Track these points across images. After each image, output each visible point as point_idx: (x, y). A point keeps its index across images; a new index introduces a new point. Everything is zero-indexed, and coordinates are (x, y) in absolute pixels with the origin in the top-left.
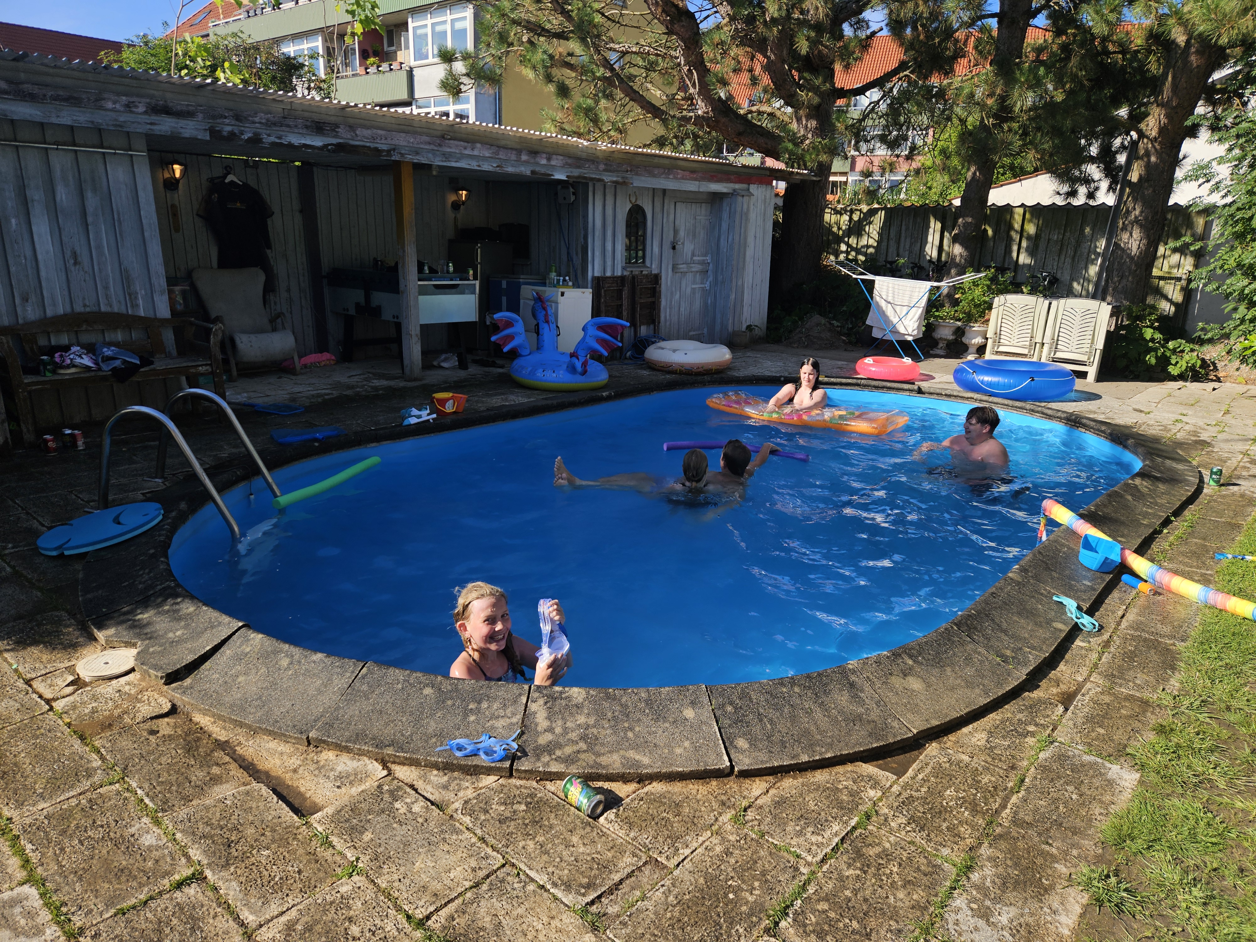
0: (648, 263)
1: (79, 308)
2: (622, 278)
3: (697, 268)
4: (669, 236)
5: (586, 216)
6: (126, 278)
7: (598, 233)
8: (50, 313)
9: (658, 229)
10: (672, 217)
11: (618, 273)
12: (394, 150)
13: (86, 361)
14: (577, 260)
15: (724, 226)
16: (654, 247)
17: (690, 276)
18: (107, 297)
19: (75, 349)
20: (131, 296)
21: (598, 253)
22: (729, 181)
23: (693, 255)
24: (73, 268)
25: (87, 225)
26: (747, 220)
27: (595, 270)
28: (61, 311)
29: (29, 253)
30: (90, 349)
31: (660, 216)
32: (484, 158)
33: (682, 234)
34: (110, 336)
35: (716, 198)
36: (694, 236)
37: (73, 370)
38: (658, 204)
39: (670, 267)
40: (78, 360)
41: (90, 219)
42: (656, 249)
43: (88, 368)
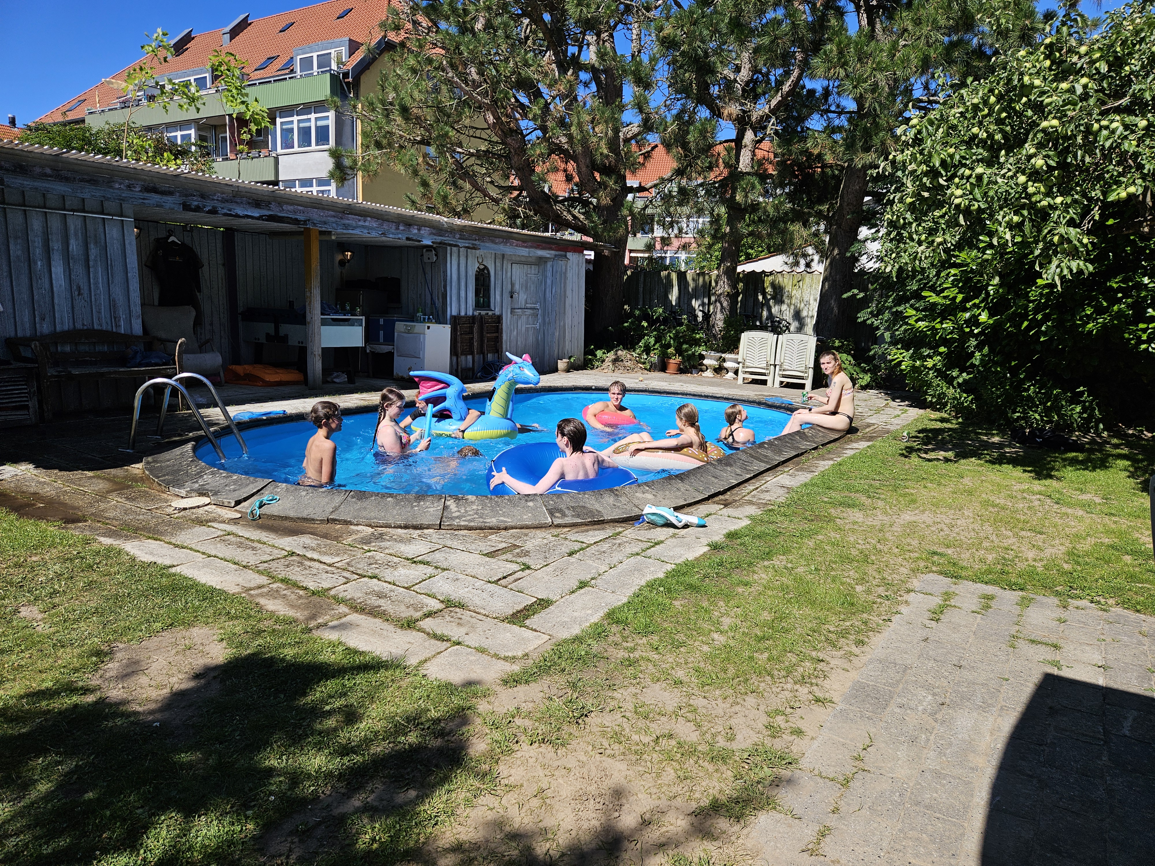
0: (492, 308)
2: (473, 317)
3: (529, 312)
4: (508, 288)
5: (445, 272)
7: (454, 284)
8: (58, 329)
9: (499, 283)
10: (509, 274)
11: (470, 313)
12: (309, 220)
14: (439, 303)
15: (549, 282)
16: (496, 297)
17: (524, 318)
18: (99, 318)
20: (117, 318)
21: (454, 298)
22: (551, 249)
23: (526, 303)
24: (77, 298)
25: (89, 267)
26: (566, 278)
27: (452, 310)
28: (66, 328)
29: (48, 286)
31: (500, 272)
32: (372, 228)
33: (517, 287)
35: (541, 261)
36: (526, 288)
38: (498, 264)
39: (509, 311)
41: (91, 263)
42: (498, 297)
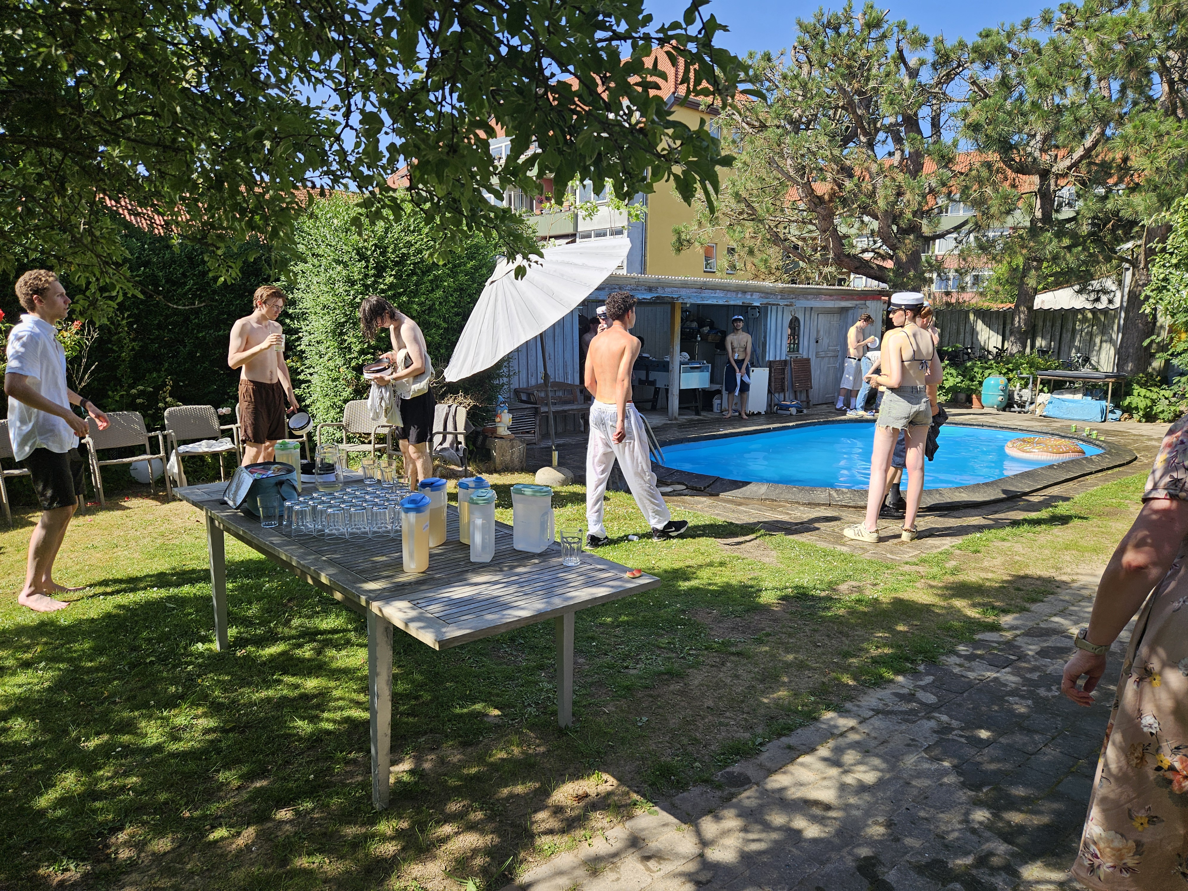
0: (801, 351)
2: (785, 361)
3: (831, 354)
4: (814, 335)
5: (766, 325)
7: (773, 334)
9: (807, 331)
10: (816, 323)
11: (783, 358)
12: (680, 297)
14: (759, 351)
16: (804, 342)
17: (827, 359)
18: (559, 374)
21: (772, 347)
22: (853, 299)
23: (829, 345)
27: (770, 356)
29: (534, 353)
31: (808, 323)
32: (721, 298)
33: (821, 333)
35: (843, 311)
36: (829, 333)
38: (807, 316)
39: (815, 354)
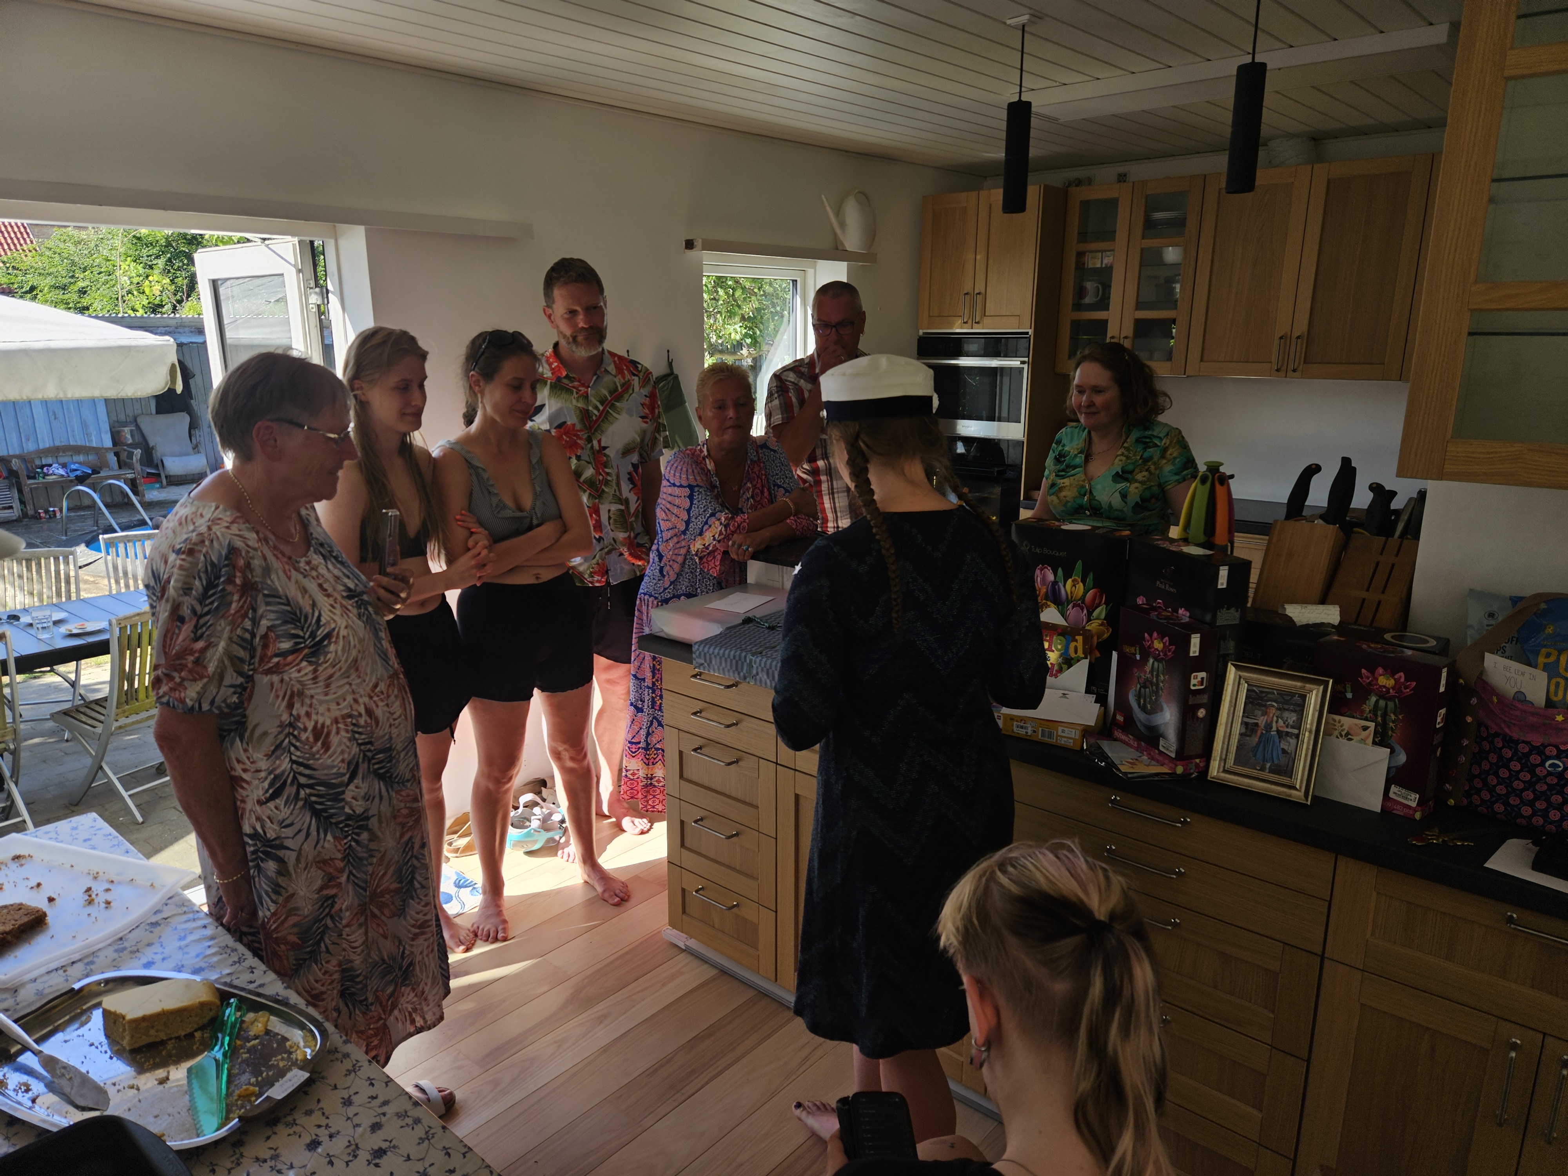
1: (57, 443)
6: (84, 425)
8: (41, 447)
13: (61, 472)
18: (74, 436)
19: (54, 465)
20: (88, 435)
24: (54, 421)
28: (47, 445)
29: (29, 414)
30: (64, 466)
34: (76, 458)
37: (54, 477)
40: (56, 471)
43: (62, 476)
